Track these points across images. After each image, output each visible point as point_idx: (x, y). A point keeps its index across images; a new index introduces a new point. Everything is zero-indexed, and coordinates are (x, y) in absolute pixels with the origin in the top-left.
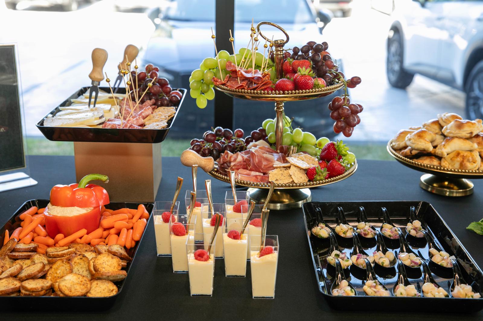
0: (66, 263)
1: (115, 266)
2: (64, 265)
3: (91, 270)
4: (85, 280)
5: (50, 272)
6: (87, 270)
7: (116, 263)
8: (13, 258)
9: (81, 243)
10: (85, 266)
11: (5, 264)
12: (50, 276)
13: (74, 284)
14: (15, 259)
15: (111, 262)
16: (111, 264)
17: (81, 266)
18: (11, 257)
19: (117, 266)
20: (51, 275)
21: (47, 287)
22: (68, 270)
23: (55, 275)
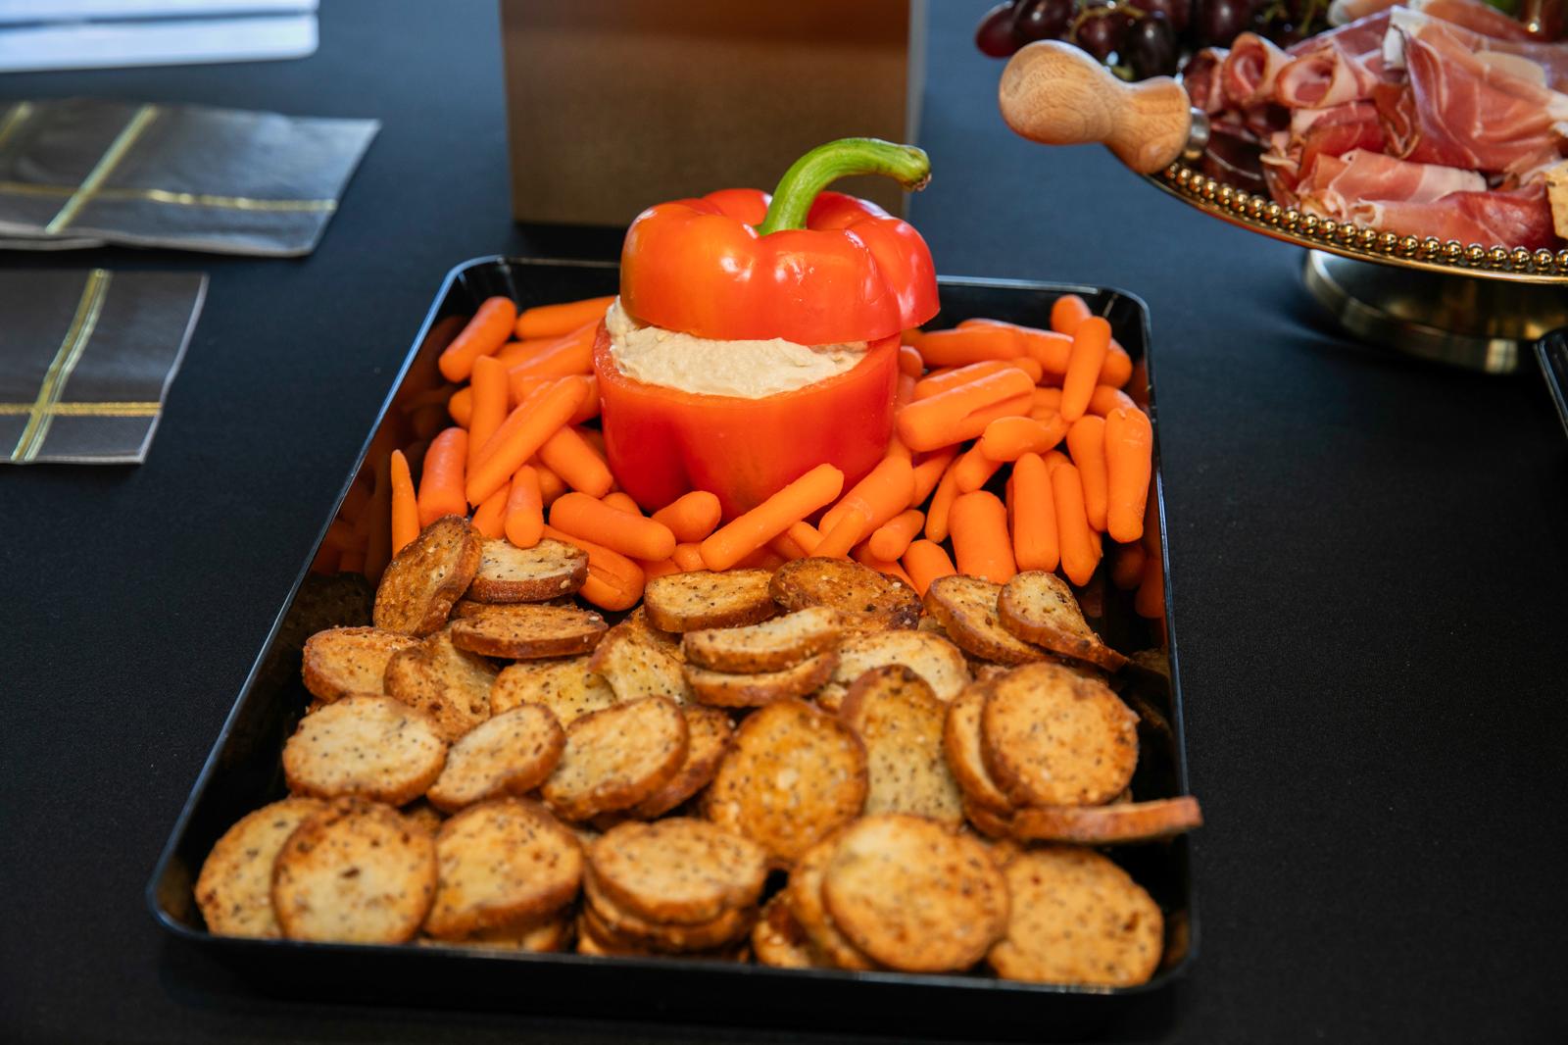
0: (826, 732)
1: (1100, 751)
2: (813, 739)
3: (971, 776)
4: (974, 863)
5: (728, 774)
6: (933, 763)
7: (1103, 726)
8: (487, 653)
9: (829, 560)
10: (921, 739)
11: (442, 687)
12: (735, 799)
13: (911, 890)
14: (493, 660)
15: (1077, 721)
16: (1077, 737)
17: (899, 740)
18: (473, 648)
19: (1110, 747)
20: (737, 793)
21: (747, 891)
22: (842, 775)
23: (767, 798)
